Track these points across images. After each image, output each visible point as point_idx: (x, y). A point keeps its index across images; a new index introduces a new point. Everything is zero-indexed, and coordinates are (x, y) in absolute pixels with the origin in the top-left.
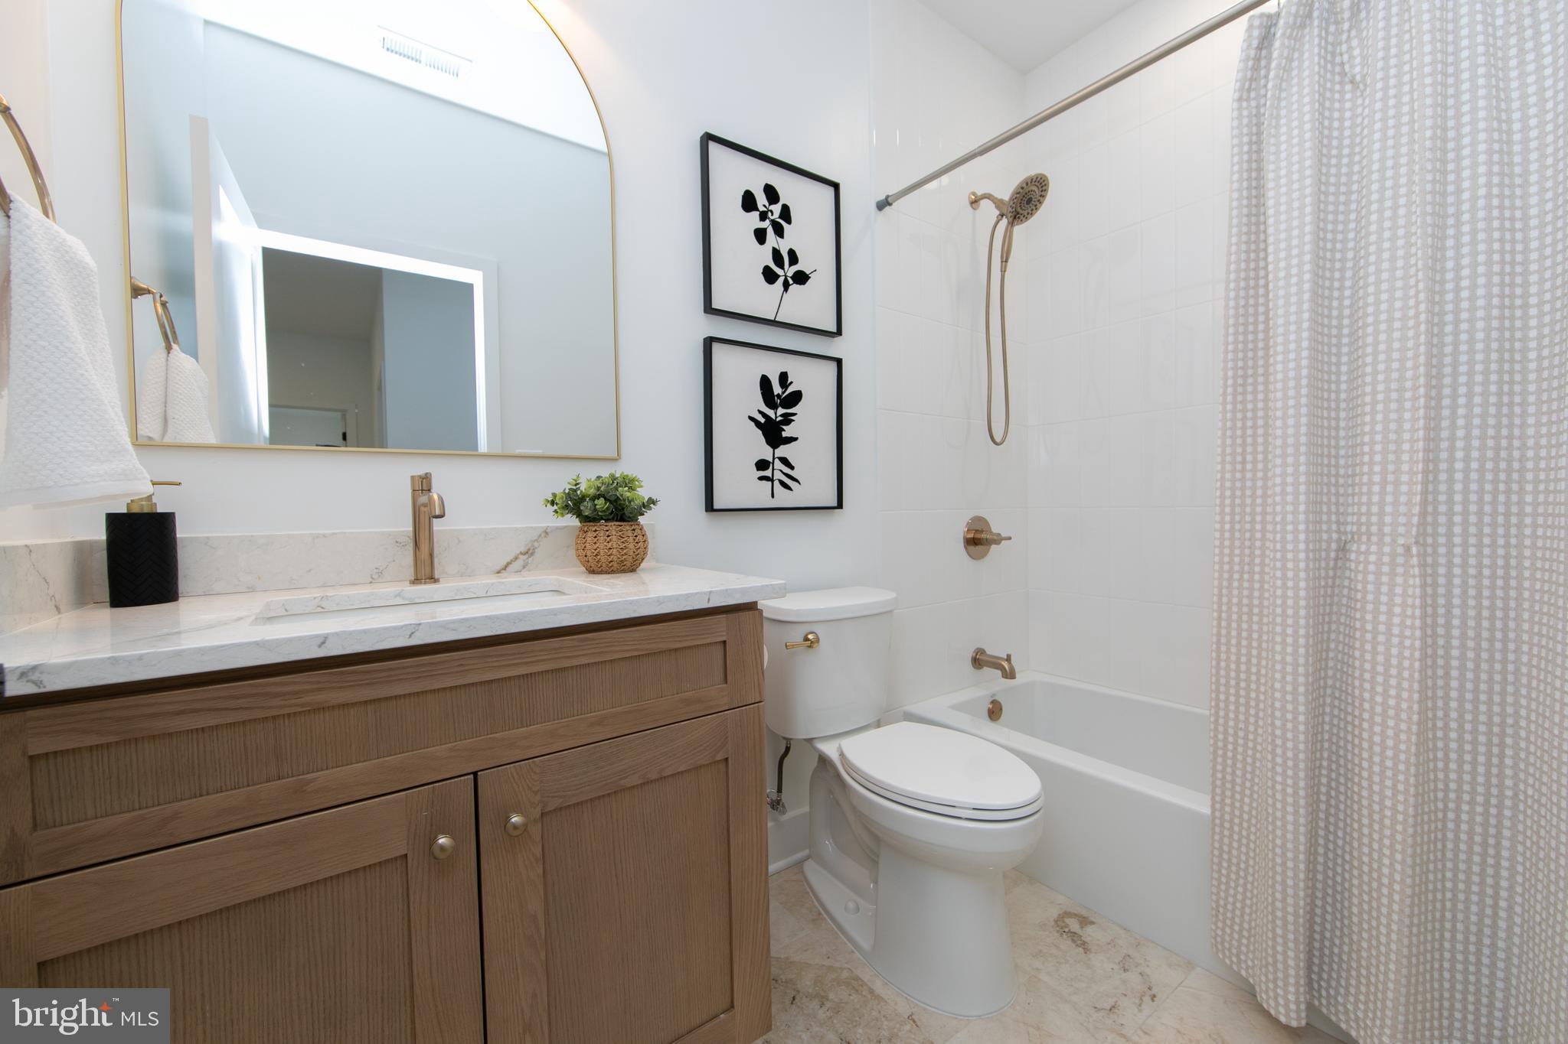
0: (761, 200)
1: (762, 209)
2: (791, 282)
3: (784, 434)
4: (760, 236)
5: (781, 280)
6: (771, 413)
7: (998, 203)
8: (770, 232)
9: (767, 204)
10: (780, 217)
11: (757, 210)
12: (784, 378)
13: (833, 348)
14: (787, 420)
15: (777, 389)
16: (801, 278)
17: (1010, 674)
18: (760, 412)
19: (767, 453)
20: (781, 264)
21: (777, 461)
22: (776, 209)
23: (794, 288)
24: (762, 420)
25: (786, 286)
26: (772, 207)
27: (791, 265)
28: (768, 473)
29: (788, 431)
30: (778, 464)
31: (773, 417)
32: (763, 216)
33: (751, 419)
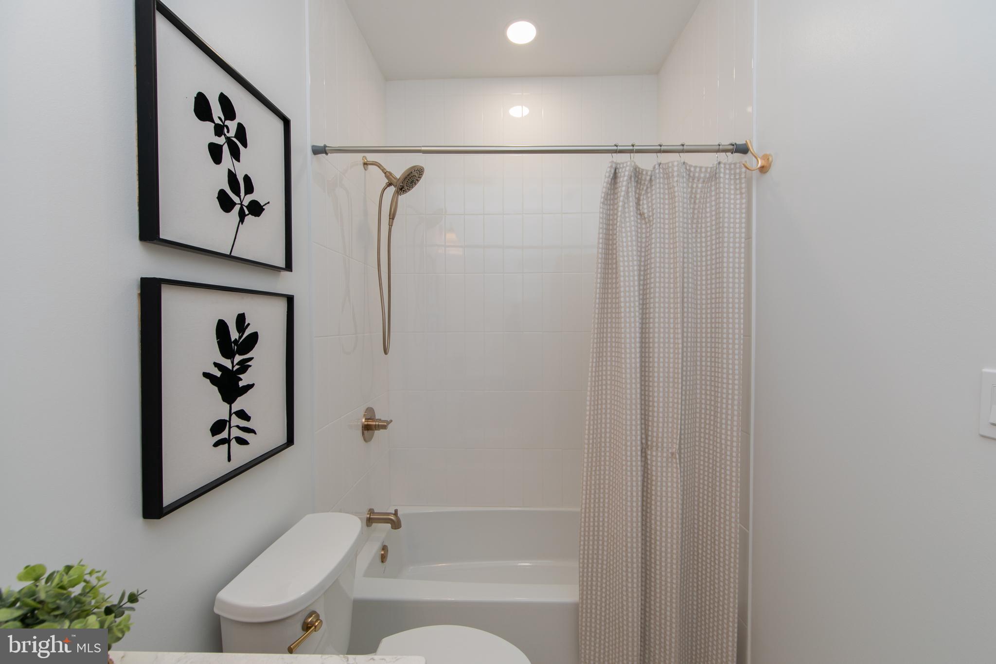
0: (217, 111)
1: (218, 121)
2: (247, 212)
3: (241, 384)
4: (215, 153)
5: (237, 208)
6: (227, 363)
7: (388, 174)
8: (226, 151)
9: (223, 118)
10: (235, 137)
11: (213, 121)
12: (241, 320)
13: (284, 283)
14: (244, 367)
15: (234, 335)
16: (256, 209)
17: (396, 524)
18: (216, 365)
19: (221, 410)
20: (236, 190)
21: (234, 416)
22: (232, 125)
23: (249, 219)
24: (218, 374)
25: (242, 216)
26: (228, 123)
27: (246, 194)
28: (224, 435)
29: (245, 379)
30: (236, 421)
31: (230, 367)
32: (219, 130)
33: (206, 375)
